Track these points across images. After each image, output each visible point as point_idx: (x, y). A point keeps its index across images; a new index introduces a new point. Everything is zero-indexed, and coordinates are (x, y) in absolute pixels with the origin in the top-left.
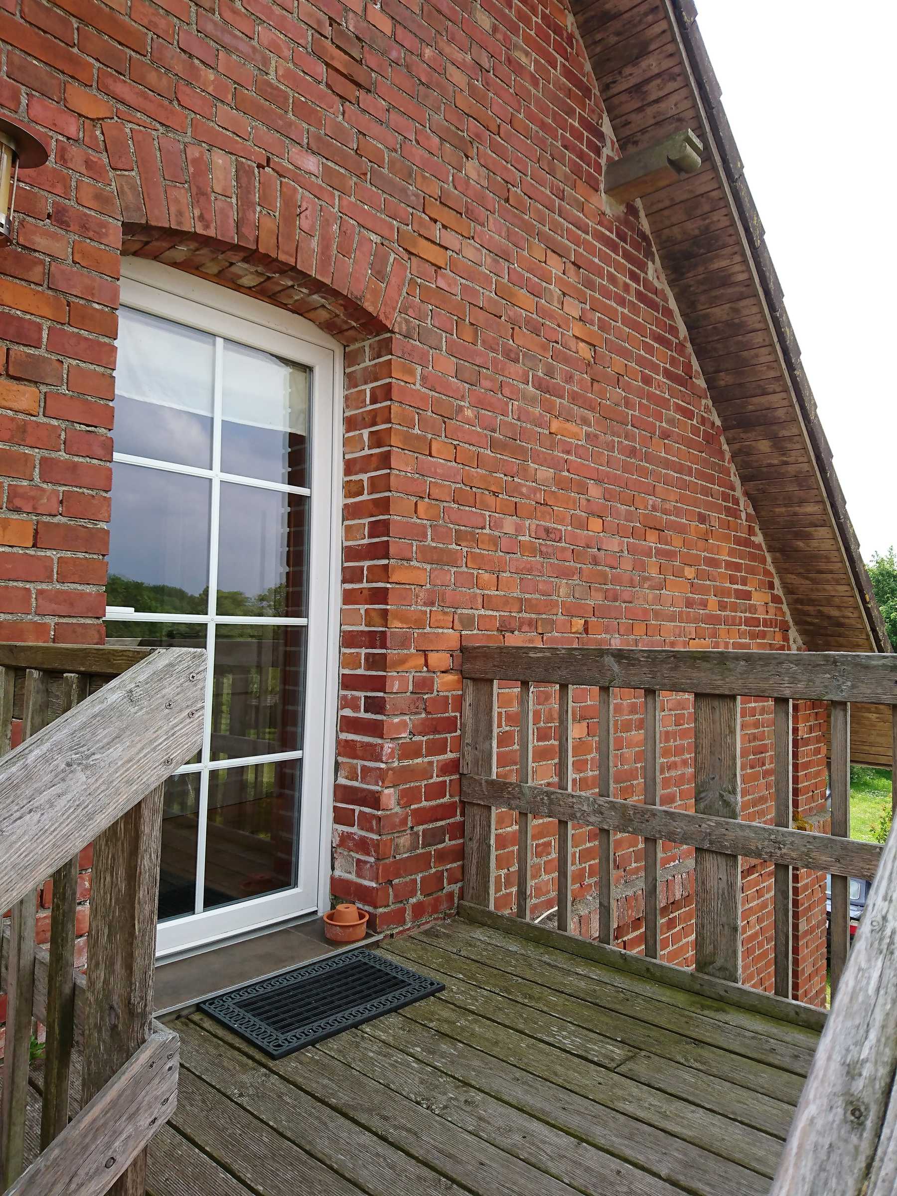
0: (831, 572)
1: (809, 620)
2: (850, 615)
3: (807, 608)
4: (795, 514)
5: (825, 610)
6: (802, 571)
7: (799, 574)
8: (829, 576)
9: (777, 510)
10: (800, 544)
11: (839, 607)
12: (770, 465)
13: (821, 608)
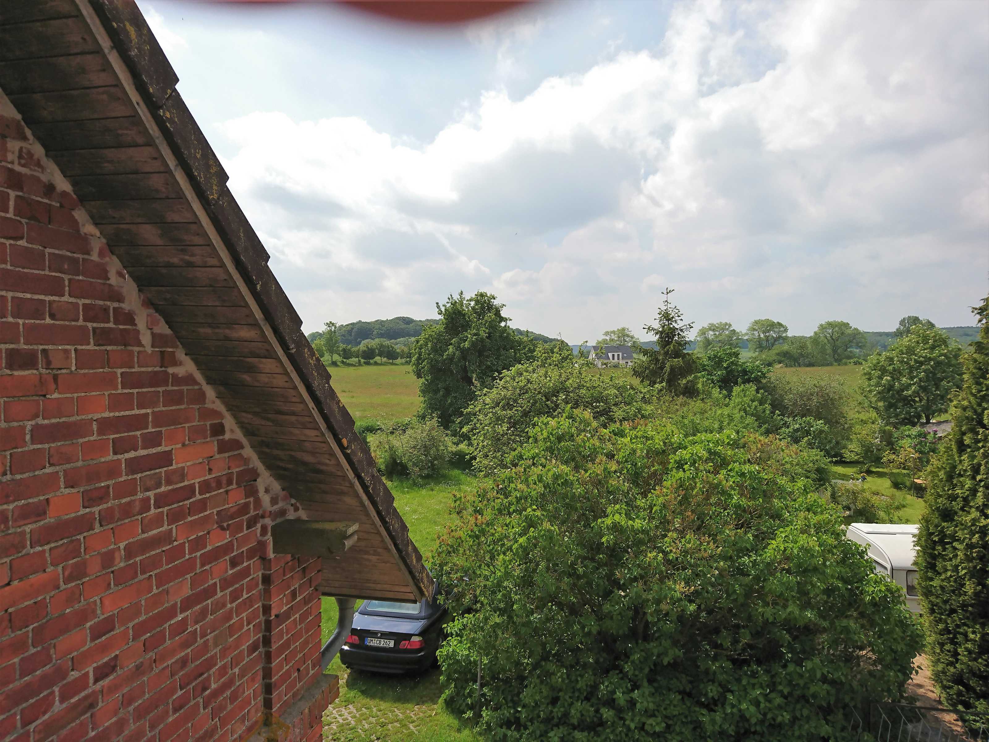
0: (293, 414)
1: (281, 464)
2: (328, 461)
3: (276, 452)
4: (227, 338)
5: (299, 455)
6: (257, 410)
7: (255, 414)
8: (293, 418)
9: (201, 330)
10: (246, 377)
11: (313, 453)
12: (169, 265)
13: (293, 453)
